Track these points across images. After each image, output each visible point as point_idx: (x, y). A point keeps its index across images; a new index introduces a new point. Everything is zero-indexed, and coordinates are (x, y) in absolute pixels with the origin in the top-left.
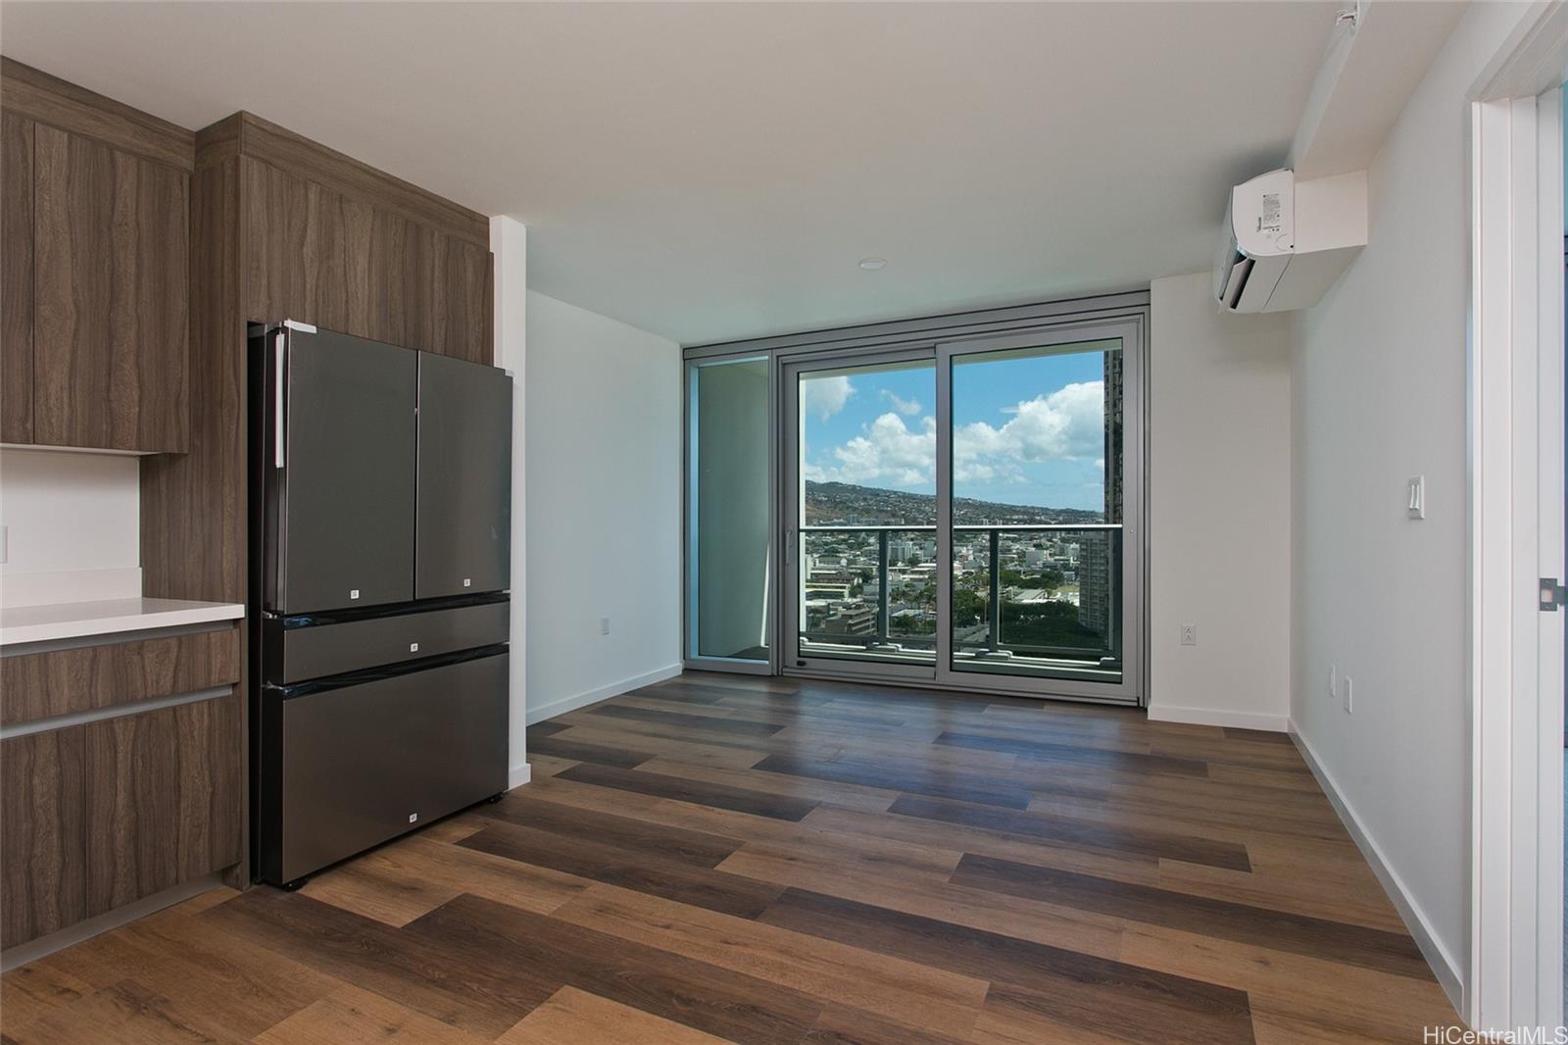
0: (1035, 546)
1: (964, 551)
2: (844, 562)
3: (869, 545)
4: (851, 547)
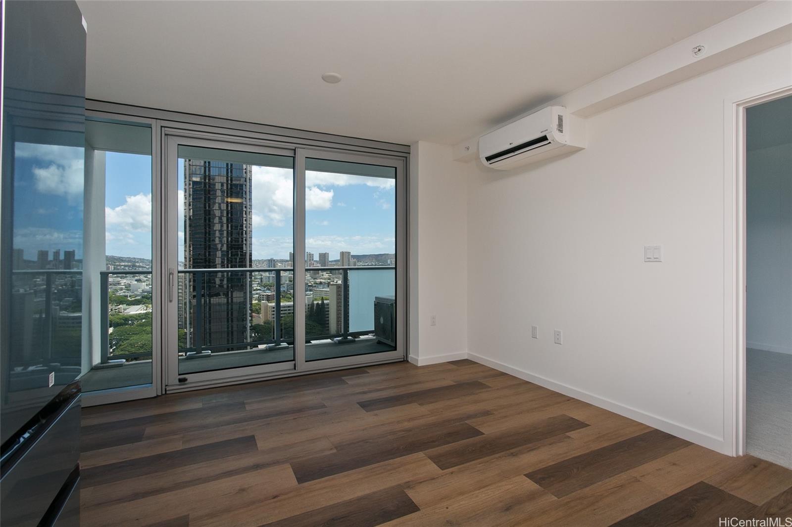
0: (136, 280)
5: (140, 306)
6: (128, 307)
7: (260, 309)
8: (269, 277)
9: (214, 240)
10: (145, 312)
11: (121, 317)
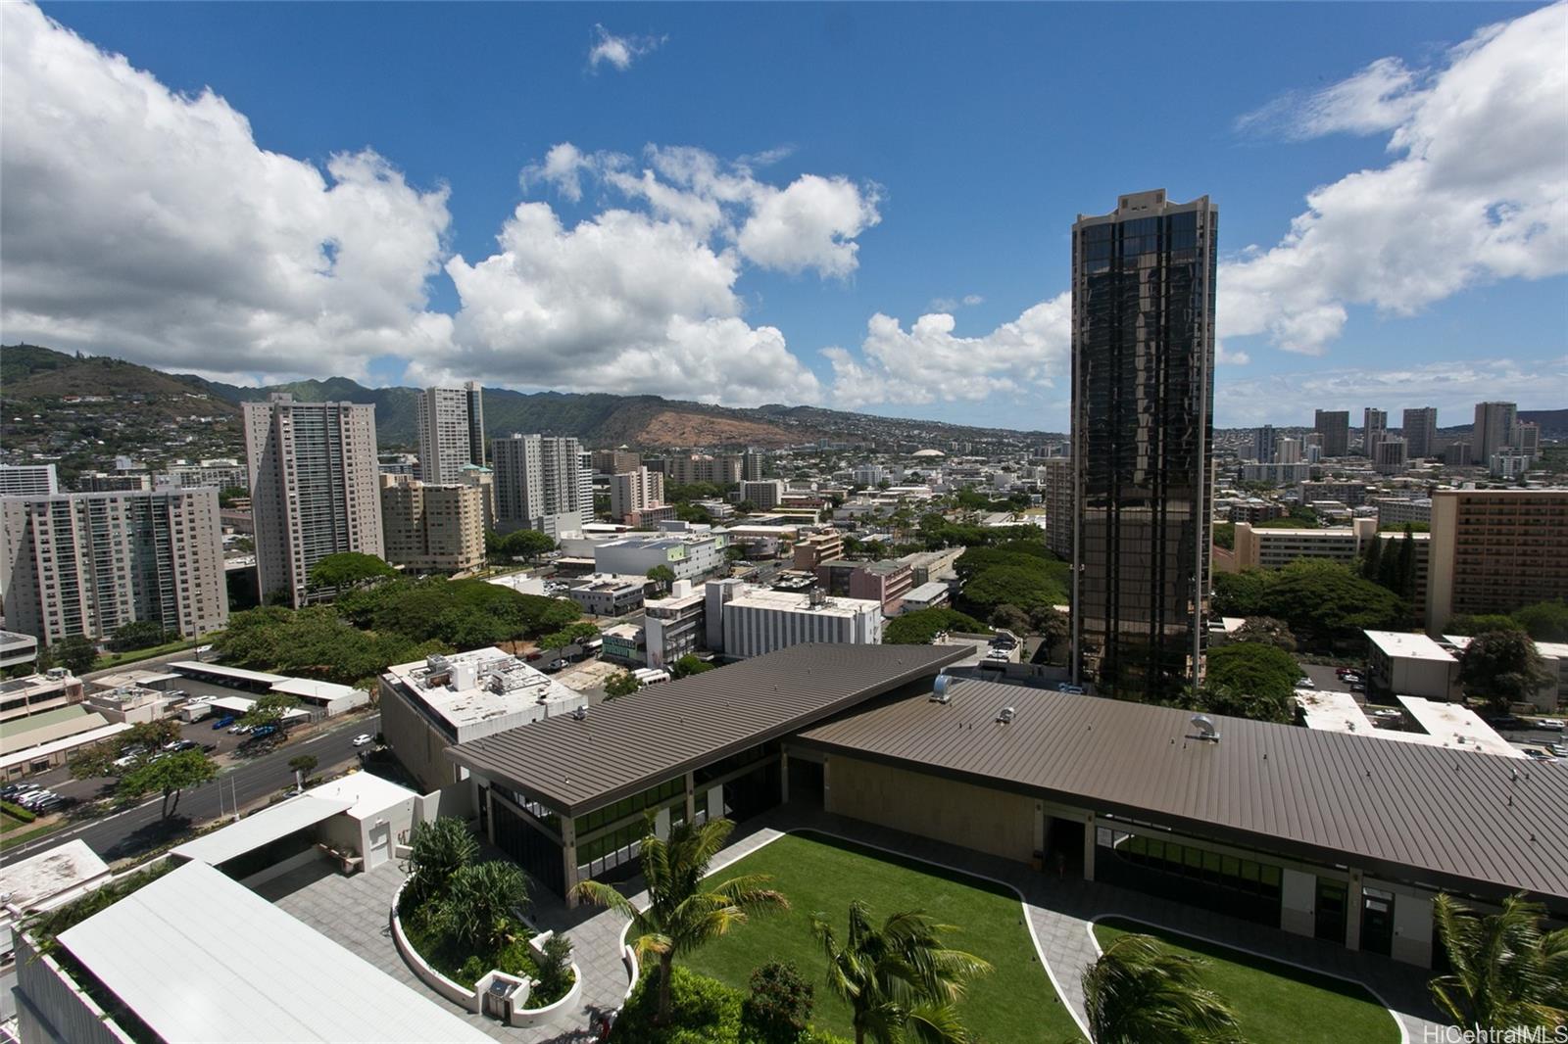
0: (1003, 469)
1: (933, 474)
2: (814, 487)
3: (840, 469)
4: (822, 471)
5: (1006, 514)
6: (987, 514)
7: (1233, 538)
8: (1259, 469)
10: (1012, 524)
11: (975, 530)
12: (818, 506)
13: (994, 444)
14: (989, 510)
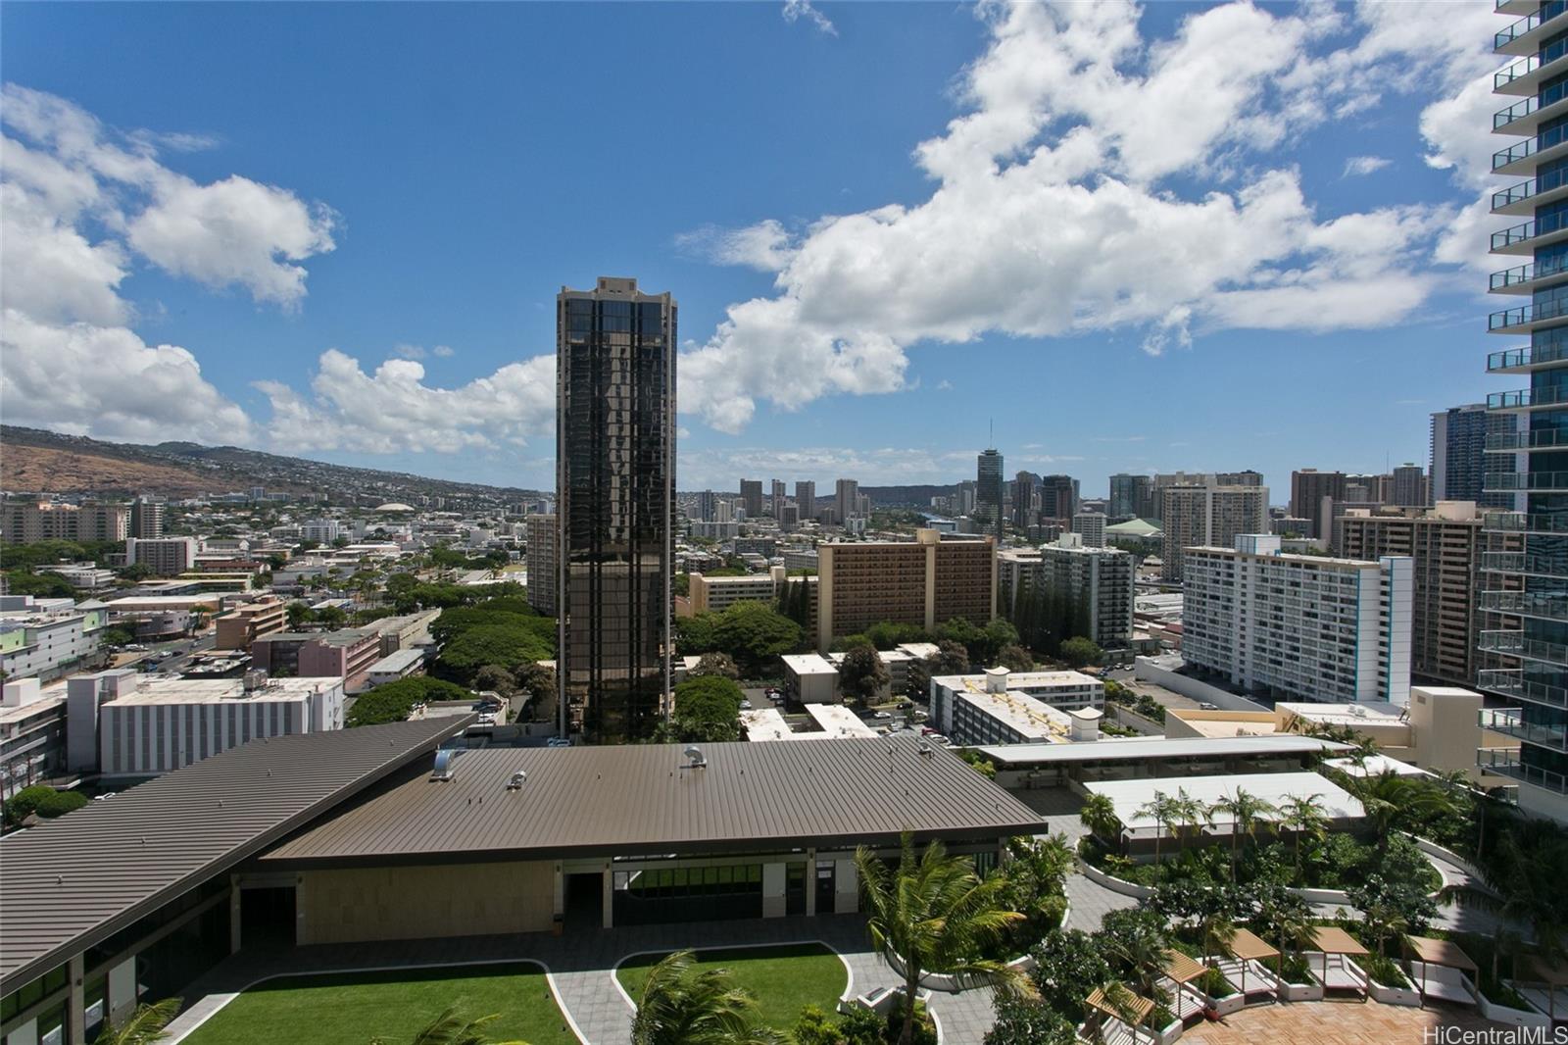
0: (479, 525)
1: (402, 530)
2: (244, 545)
3: (281, 524)
4: (255, 526)
5: (485, 572)
6: (464, 572)
7: (687, 587)
8: (703, 526)
9: (608, 456)
10: (492, 582)
11: (453, 590)
12: (250, 568)
13: (470, 500)
14: (465, 568)
